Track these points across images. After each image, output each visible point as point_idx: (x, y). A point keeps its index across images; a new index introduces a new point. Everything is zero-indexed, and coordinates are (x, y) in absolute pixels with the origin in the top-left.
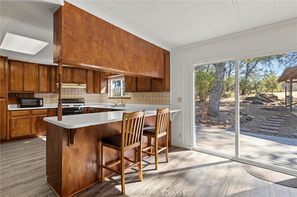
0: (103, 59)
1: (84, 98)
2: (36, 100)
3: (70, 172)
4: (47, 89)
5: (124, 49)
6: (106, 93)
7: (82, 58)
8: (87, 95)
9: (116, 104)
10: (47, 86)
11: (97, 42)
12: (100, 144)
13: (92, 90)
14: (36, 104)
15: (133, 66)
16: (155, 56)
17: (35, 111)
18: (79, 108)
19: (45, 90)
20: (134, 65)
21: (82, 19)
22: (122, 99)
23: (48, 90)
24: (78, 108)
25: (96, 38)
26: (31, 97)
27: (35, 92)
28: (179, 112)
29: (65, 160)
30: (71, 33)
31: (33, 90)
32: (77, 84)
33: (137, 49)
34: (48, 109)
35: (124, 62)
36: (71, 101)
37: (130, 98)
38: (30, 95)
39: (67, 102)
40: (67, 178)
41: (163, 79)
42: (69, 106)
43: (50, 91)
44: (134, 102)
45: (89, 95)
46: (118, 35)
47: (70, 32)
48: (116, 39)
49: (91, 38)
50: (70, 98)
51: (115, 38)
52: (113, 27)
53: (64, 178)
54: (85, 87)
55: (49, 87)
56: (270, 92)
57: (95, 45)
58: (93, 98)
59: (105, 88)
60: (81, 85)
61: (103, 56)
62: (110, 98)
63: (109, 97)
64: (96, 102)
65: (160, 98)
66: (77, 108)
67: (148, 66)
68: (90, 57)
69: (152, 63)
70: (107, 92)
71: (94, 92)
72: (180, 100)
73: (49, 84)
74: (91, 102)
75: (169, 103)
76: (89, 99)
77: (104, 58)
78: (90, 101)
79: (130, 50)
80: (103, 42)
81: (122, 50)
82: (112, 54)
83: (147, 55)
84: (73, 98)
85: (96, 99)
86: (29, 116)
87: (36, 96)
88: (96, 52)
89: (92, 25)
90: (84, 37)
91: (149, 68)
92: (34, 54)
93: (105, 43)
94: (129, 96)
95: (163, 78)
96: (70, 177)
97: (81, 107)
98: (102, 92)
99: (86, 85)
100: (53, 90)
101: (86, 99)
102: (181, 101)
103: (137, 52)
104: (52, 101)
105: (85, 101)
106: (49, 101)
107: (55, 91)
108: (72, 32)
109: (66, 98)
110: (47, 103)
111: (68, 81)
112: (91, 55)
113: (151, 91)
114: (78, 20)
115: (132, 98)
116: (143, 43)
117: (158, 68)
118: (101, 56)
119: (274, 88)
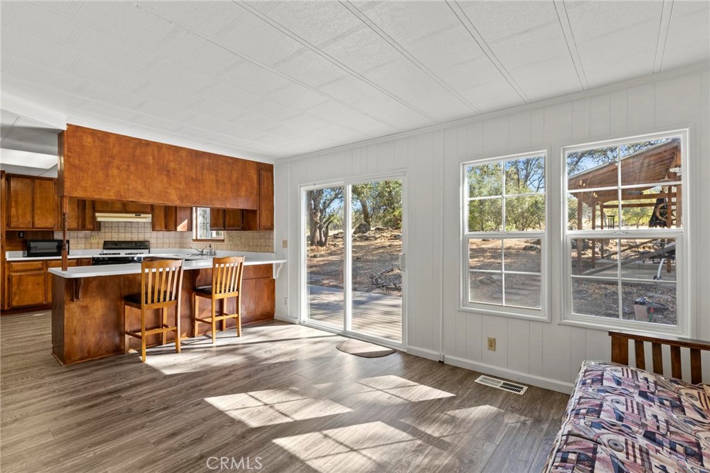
0: (128, 189)
1: (149, 240)
2: (56, 244)
3: (75, 333)
4: (78, 223)
5: (168, 171)
6: (188, 231)
7: (94, 191)
8: (155, 234)
9: (202, 251)
10: (78, 218)
11: (118, 168)
12: (123, 303)
13: (163, 225)
14: (55, 251)
15: (187, 195)
16: (235, 174)
17: (53, 262)
18: (135, 259)
19: (74, 225)
20: (188, 193)
21: (94, 141)
22: (210, 243)
23: (78, 226)
24: (133, 257)
25: (116, 162)
26: (47, 238)
27: (55, 229)
28: (285, 263)
29: (68, 318)
30: (78, 162)
31: (50, 226)
32: (134, 215)
33: (196, 169)
34: (78, 259)
35: (169, 190)
36: (123, 246)
37: (224, 240)
38: (47, 235)
39: (116, 247)
40: (72, 340)
41: (256, 211)
42: (119, 254)
43: (83, 228)
44: (229, 247)
45: (160, 234)
46: (156, 153)
47: (76, 161)
48: (154, 158)
49: (109, 163)
50: (123, 240)
51: (151, 158)
52: (148, 143)
53: (67, 340)
54: (149, 220)
55: (80, 220)
56: (632, 225)
57: (115, 172)
58: (166, 241)
59: (186, 222)
60: (142, 215)
61: (128, 185)
62: (197, 240)
63: (194, 238)
64: (173, 247)
65: (262, 241)
66: (130, 259)
67: (219, 193)
68: (108, 188)
69: (230, 187)
70: (190, 228)
71: (167, 228)
72: (285, 243)
73: (80, 214)
74: (163, 247)
75: (273, 249)
76: (160, 241)
77: (130, 188)
78: (161, 245)
79: (182, 172)
80: (128, 166)
81: (165, 173)
82: (145, 182)
83: (217, 176)
84: (129, 240)
85: (173, 242)
86: (43, 272)
87: (58, 236)
88: (118, 181)
89: (111, 146)
90: (98, 164)
91: (222, 194)
92: (48, 168)
93: (133, 168)
94: (221, 237)
95: (255, 209)
96: (77, 340)
97: (139, 255)
98: (179, 228)
99: (150, 215)
100: (89, 226)
101: (153, 241)
102: (286, 247)
103: (196, 172)
104: (88, 246)
105: (152, 246)
106: (83, 246)
107: (92, 227)
108: (79, 160)
109: (114, 240)
110: (78, 249)
111: (117, 210)
112: (108, 186)
113: (243, 229)
114: (88, 144)
115: (226, 240)
116: (209, 158)
117: (243, 193)
118: (126, 186)
119: (642, 217)
